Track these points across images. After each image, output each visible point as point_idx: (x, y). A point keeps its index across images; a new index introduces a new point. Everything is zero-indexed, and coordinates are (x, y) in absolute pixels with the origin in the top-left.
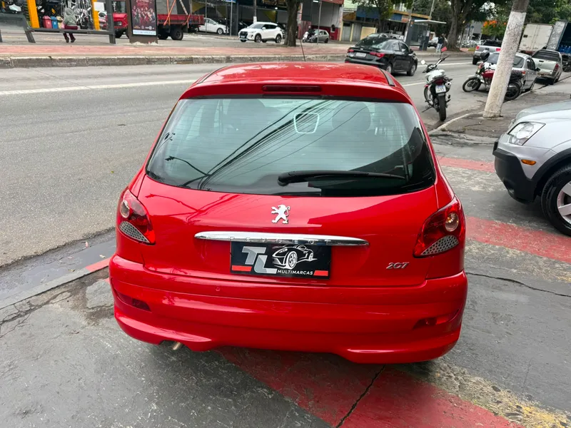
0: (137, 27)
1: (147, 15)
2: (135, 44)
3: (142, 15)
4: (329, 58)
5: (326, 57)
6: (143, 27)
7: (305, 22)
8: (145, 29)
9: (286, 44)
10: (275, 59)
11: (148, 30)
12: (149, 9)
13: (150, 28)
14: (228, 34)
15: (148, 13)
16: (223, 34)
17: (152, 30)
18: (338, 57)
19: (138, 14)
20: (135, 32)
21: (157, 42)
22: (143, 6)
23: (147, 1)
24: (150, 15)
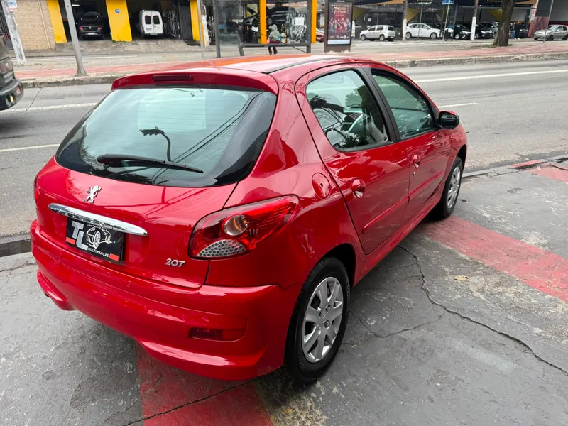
0: (332, 37)
1: (343, 25)
2: (328, 53)
3: (338, 25)
4: (545, 57)
5: (542, 55)
6: (338, 37)
7: (540, 18)
8: (339, 39)
9: (495, 45)
10: (470, 60)
11: (343, 39)
12: (345, 19)
13: (345, 37)
15: (344, 23)
16: (437, 38)
17: (347, 39)
18: (559, 55)
19: (334, 24)
20: (330, 42)
21: (349, 50)
22: (339, 17)
23: (345, 12)
24: (345, 25)
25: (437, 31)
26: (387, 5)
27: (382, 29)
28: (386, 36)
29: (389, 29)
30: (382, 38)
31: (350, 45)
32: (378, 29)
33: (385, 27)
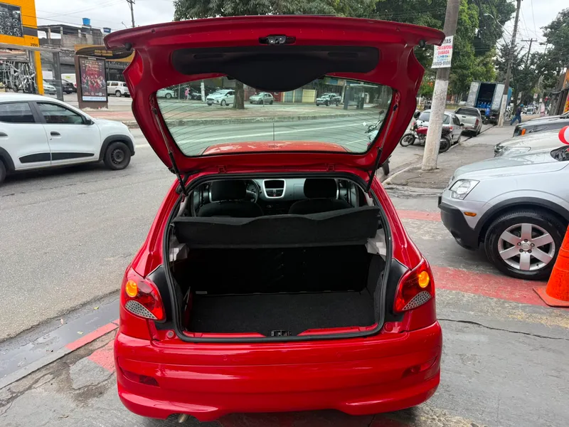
0: (87, 93)
1: (97, 83)
2: (84, 110)
3: (91, 82)
5: (273, 118)
6: (93, 94)
8: (95, 96)
9: (235, 107)
10: (226, 121)
11: (98, 96)
12: (98, 76)
13: (100, 94)
14: (177, 98)
15: (98, 81)
16: (171, 98)
17: (102, 96)
19: (87, 81)
20: (85, 98)
21: (107, 107)
22: (92, 74)
23: (97, 69)
24: (100, 82)
25: (171, 92)
26: (117, 63)
27: (117, 85)
28: (123, 92)
29: (124, 86)
30: (118, 94)
31: (107, 101)
32: (112, 85)
33: (120, 83)
